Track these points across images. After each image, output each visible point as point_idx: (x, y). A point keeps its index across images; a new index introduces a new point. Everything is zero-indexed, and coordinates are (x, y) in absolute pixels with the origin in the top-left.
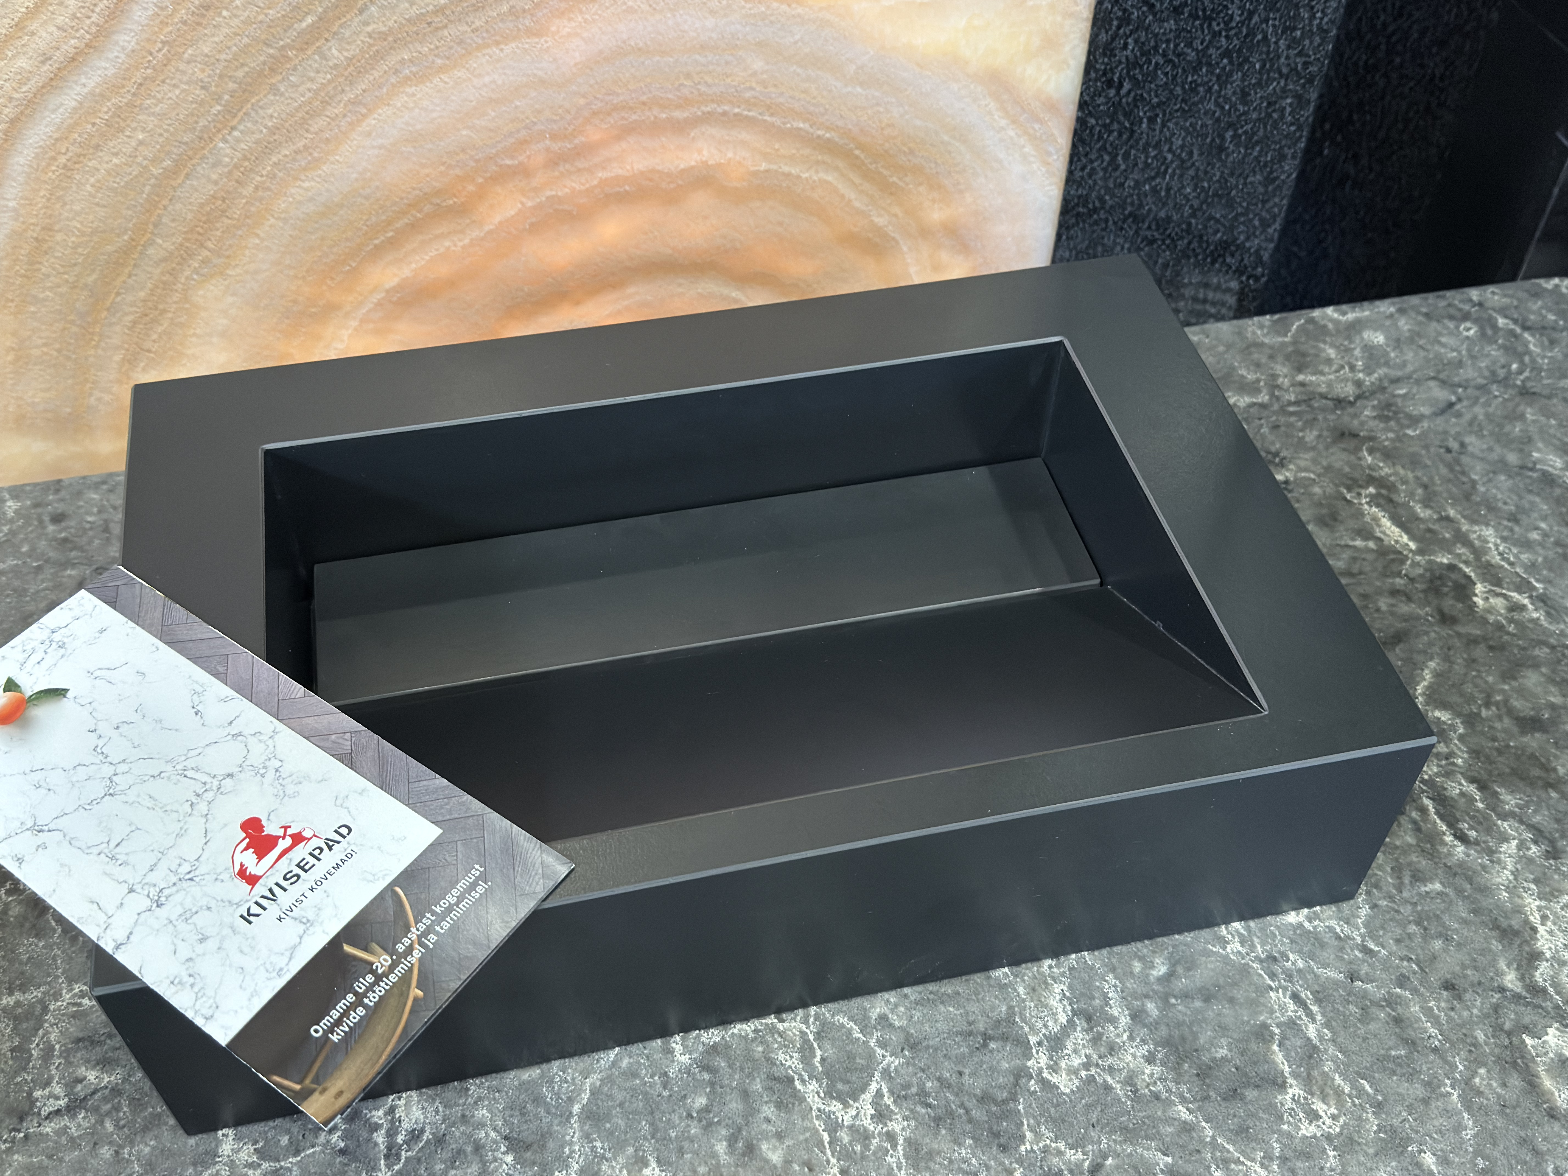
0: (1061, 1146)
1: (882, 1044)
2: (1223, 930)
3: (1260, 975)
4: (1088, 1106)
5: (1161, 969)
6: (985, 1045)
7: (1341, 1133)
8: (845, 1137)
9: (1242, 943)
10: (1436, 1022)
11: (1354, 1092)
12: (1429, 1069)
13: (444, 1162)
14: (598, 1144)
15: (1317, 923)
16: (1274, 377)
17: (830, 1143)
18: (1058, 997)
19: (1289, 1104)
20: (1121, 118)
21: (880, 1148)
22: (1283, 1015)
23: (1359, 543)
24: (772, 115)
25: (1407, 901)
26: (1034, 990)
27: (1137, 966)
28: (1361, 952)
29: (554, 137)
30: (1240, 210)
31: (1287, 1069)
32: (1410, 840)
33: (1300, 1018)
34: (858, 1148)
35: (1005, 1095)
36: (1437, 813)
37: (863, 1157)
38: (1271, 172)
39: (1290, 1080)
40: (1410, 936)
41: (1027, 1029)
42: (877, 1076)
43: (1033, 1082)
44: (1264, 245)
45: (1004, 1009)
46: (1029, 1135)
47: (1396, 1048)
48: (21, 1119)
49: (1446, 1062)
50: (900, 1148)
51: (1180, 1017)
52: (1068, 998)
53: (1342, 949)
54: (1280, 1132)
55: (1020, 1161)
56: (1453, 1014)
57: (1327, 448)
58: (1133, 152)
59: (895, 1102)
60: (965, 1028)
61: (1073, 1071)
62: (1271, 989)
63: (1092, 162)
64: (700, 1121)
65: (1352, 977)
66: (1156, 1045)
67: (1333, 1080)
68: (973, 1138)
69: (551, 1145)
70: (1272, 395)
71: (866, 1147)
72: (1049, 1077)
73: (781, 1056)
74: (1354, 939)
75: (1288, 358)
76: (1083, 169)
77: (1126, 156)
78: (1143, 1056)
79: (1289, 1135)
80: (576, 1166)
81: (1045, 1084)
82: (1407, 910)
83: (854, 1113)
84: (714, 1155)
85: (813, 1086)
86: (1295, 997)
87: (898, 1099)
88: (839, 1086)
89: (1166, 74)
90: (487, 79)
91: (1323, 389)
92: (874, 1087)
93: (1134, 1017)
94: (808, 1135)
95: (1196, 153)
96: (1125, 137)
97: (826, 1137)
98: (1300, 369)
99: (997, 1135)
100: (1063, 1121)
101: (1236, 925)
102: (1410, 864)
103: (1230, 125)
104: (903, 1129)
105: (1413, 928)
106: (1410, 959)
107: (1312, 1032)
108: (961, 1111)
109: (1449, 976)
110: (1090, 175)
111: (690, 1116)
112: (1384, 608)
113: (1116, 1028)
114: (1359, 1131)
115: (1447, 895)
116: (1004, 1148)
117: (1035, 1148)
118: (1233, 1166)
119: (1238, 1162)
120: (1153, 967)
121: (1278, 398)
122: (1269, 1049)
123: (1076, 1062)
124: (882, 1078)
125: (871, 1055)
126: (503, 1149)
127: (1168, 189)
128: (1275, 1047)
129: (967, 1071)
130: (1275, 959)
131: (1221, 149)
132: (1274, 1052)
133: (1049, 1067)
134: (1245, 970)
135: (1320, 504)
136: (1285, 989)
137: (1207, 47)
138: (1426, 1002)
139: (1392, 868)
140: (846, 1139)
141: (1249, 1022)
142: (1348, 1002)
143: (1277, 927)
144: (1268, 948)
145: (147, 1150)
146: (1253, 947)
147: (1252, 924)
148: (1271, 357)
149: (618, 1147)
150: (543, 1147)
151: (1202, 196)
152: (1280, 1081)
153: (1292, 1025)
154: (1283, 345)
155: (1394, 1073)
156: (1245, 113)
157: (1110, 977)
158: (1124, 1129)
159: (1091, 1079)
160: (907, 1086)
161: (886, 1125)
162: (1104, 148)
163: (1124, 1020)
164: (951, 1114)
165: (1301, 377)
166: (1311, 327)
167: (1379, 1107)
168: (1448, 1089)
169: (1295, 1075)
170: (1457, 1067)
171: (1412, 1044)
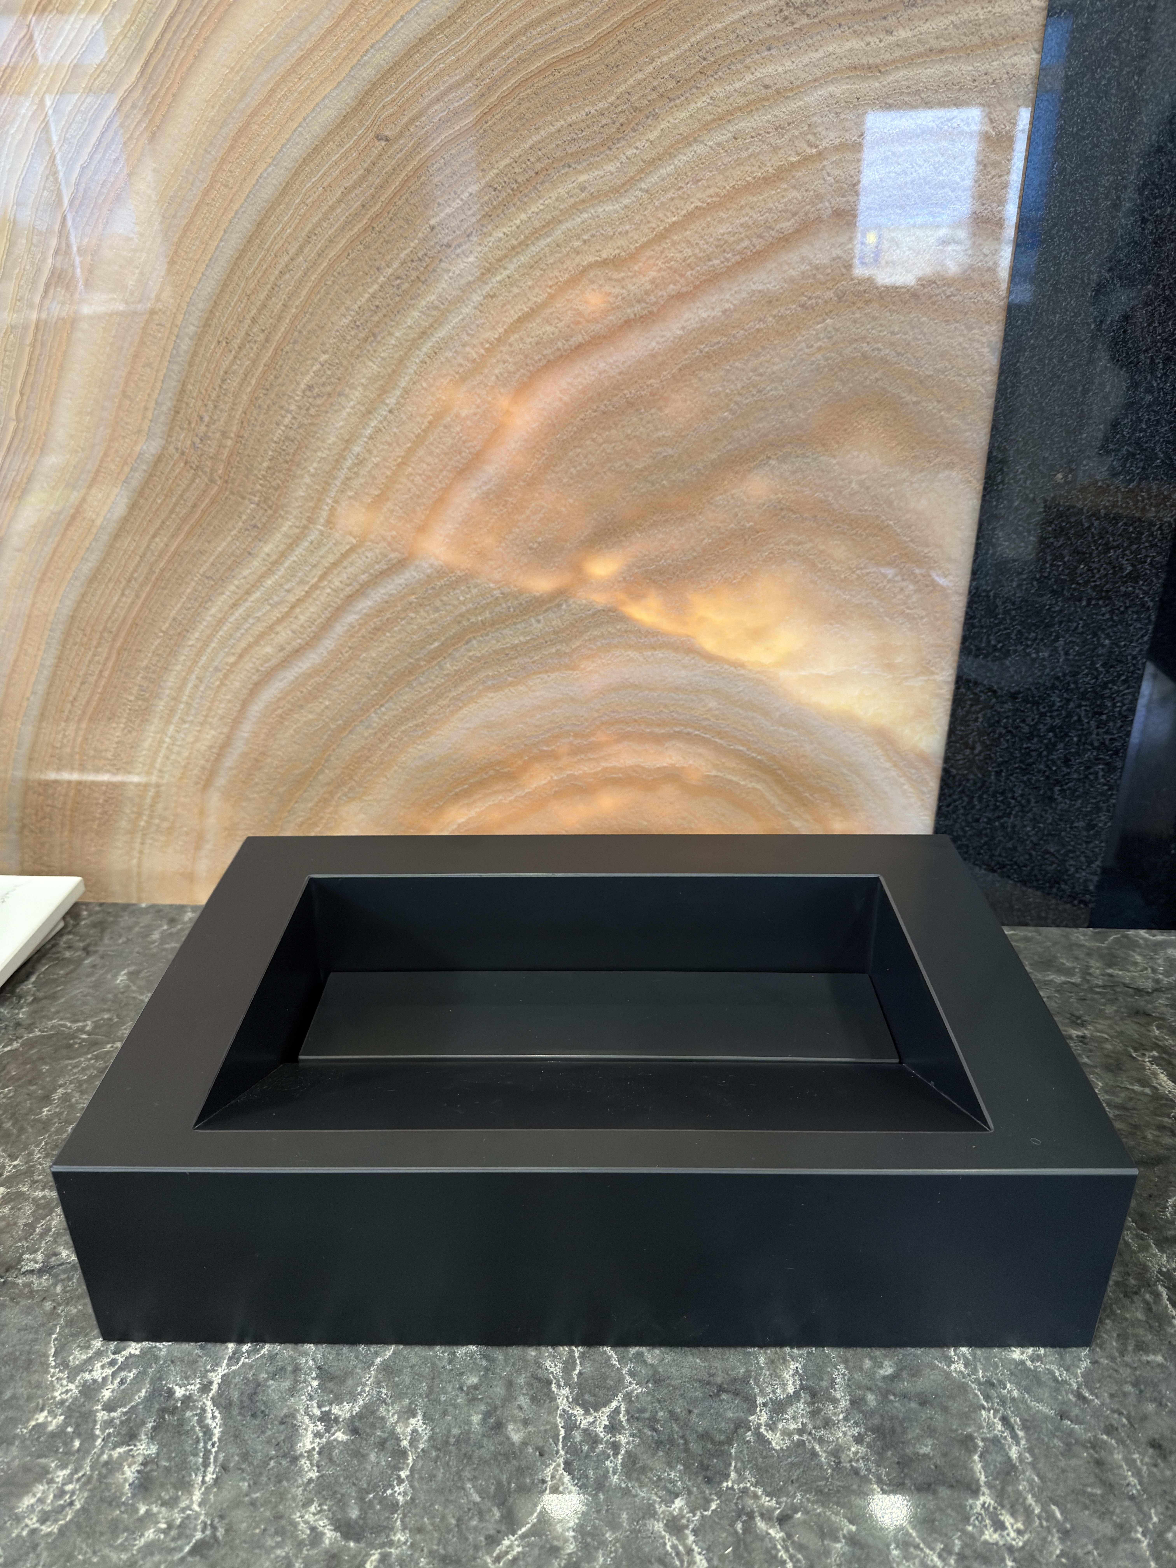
0: (760, 1492)
1: (632, 1374)
2: (952, 1352)
3: (976, 1395)
4: (792, 1465)
5: (888, 1370)
6: (718, 1395)
7: (1023, 1548)
8: (577, 1436)
9: (966, 1366)
10: (1137, 1473)
11: (1044, 1514)
12: (1123, 1513)
13: (267, 1372)
14: (384, 1391)
15: (1038, 1364)
16: (1089, 967)
17: (564, 1438)
18: (791, 1372)
19: (978, 1509)
20: (976, 770)
21: (604, 1452)
22: (990, 1432)
23: (1137, 1088)
24: (721, 738)
25: (1127, 1365)
26: (773, 1362)
27: (867, 1364)
28: (1075, 1396)
29: (576, 736)
30: (1070, 848)
31: (983, 1478)
32: (1140, 1316)
33: (1005, 1438)
34: (586, 1448)
35: (723, 1437)
36: (1169, 1299)
37: (587, 1456)
38: (1091, 820)
39: (984, 1489)
40: (1125, 1394)
41: (757, 1390)
42: (620, 1397)
43: (749, 1433)
44: (1090, 877)
45: (742, 1371)
46: (733, 1475)
47: (1092, 1485)
49: (1140, 1510)
50: (620, 1457)
51: (895, 1411)
52: (800, 1375)
53: (1057, 1390)
54: (964, 1532)
55: (719, 1494)
56: (1155, 1470)
57: (1122, 1019)
58: (985, 796)
59: (628, 1420)
60: (706, 1378)
61: (787, 1433)
62: (984, 1408)
63: (955, 801)
64: (468, 1394)
65: (1063, 1415)
66: (867, 1429)
67: (1025, 1499)
68: (684, 1465)
69: (350, 1382)
70: (1084, 978)
71: (593, 1448)
72: (765, 1433)
73: (548, 1363)
74: (1070, 1385)
75: (1101, 957)
76: (948, 806)
77: (980, 798)
78: (853, 1436)
79: (972, 1536)
80: (361, 1402)
81: (760, 1437)
82: (1126, 1372)
83: (591, 1420)
84: (469, 1423)
85: (566, 1391)
86: (1005, 1420)
87: (631, 1418)
88: (587, 1397)
89: (1007, 741)
90: (537, 694)
91: (1127, 981)
92: (614, 1404)
93: (853, 1402)
94: (548, 1427)
95: (1033, 800)
96: (979, 785)
97: (562, 1432)
98: (1110, 966)
99: (704, 1468)
100: (767, 1471)
101: (964, 1350)
102: (1135, 1335)
103: (1058, 782)
104: (628, 1443)
105: (1129, 1388)
106: (1121, 1414)
107: (1014, 1453)
108: (681, 1442)
109: (1157, 1436)
110: (954, 812)
111: (461, 1389)
112: (1150, 1137)
113: (835, 1408)
114: (1041, 1551)
115: (1166, 1367)
116: (709, 1480)
117: (736, 1487)
118: (912, 1550)
119: (917, 1547)
120: (881, 1367)
121: (1088, 981)
122: (970, 1457)
123: (792, 1426)
124: (623, 1400)
125: (621, 1379)
126: (314, 1375)
127: (1014, 827)
128: (976, 1458)
129: (696, 1411)
130: (992, 1385)
131: (1052, 799)
132: (974, 1461)
133: (767, 1425)
134: (963, 1388)
135: (1108, 1056)
136: (996, 1411)
137: (1036, 724)
138: (1130, 1453)
139: (1118, 1336)
140: (578, 1439)
141: (957, 1430)
142: (1054, 1436)
143: (1001, 1359)
144: (989, 1374)
146: (975, 1371)
147: (979, 1352)
148: (1089, 955)
149: (398, 1396)
150: (343, 1382)
151: (1040, 834)
152: (974, 1487)
153: (996, 1441)
154: (1099, 948)
155: (1086, 1507)
156: (1068, 774)
157: (841, 1367)
158: (819, 1492)
159: (801, 1443)
160: (642, 1410)
161: (614, 1436)
162: (963, 791)
163: (844, 1404)
164: (671, 1442)
165: (1110, 971)
166: (1125, 940)
167: (1065, 1534)
168: (1139, 1536)
169: (988, 1484)
170: (1151, 1518)
171: (1110, 1487)
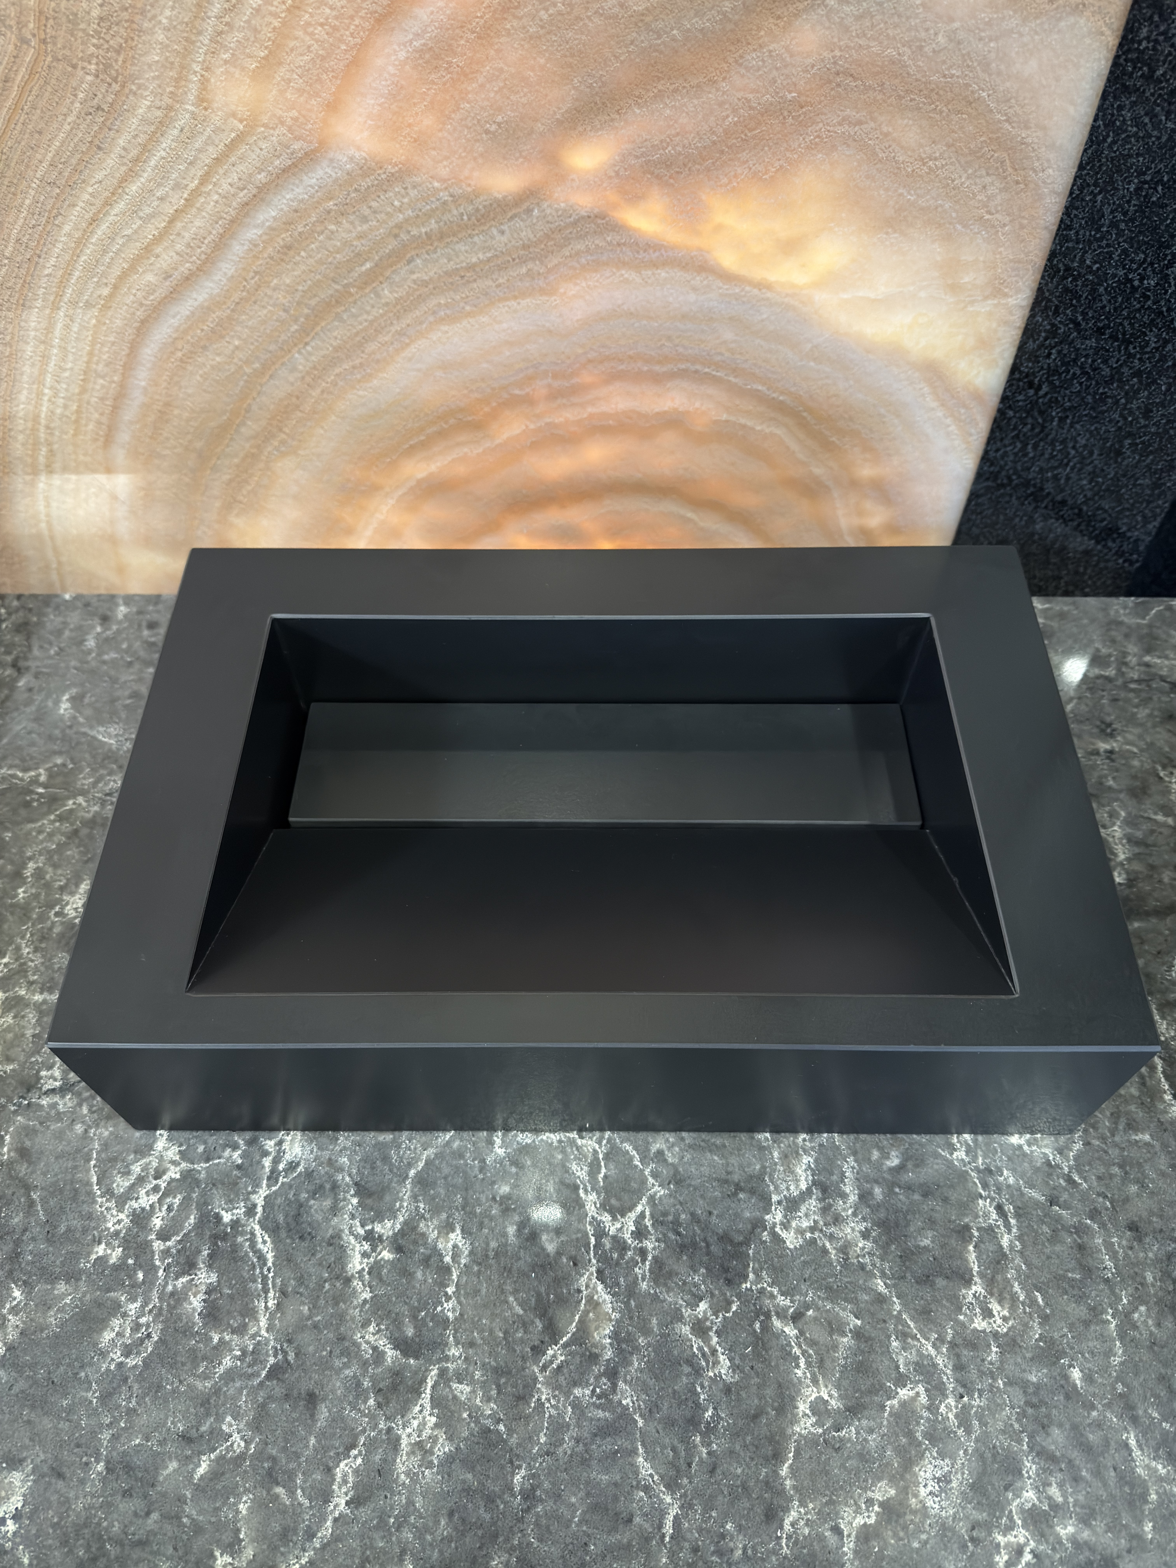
0: (775, 1291)
1: (655, 1175)
2: (955, 1139)
3: (975, 1183)
4: (805, 1263)
5: (894, 1161)
6: (735, 1194)
7: (1007, 1334)
8: (607, 1243)
9: (967, 1153)
10: (1114, 1256)
11: (1027, 1301)
12: (1097, 1296)
13: (308, 1192)
14: (422, 1206)
15: (1034, 1148)
16: (1125, 654)
17: (595, 1246)
18: (804, 1167)
19: (970, 1298)
20: (1036, 414)
21: (632, 1259)
22: (985, 1222)
23: (1160, 818)
24: (735, 377)
25: (1116, 1145)
26: (786, 1156)
27: (875, 1155)
28: (1065, 1181)
29: (555, 376)
30: (1127, 506)
31: (976, 1268)
32: (1134, 1091)
33: (998, 1227)
34: (615, 1256)
35: (741, 1238)
36: (1163, 1072)
37: (618, 1264)
38: (1160, 479)
39: (976, 1279)
40: (1111, 1176)
41: (772, 1188)
42: (644, 1200)
43: (766, 1233)
44: (1143, 537)
45: (758, 1167)
46: (751, 1276)
47: (1073, 1271)
48: (29, 1091)
49: (1113, 1292)
50: (647, 1263)
51: (899, 1205)
52: (812, 1169)
53: (1049, 1175)
54: (957, 1321)
55: (739, 1296)
56: (1130, 1253)
57: (1154, 726)
58: (1042, 444)
59: (653, 1225)
60: (724, 1176)
61: (800, 1232)
62: (981, 1197)
63: (1005, 446)
64: (501, 1204)
65: (1053, 1201)
66: (874, 1224)
67: (1013, 1286)
68: (707, 1269)
69: (387, 1198)
70: (1119, 670)
71: (622, 1256)
72: (780, 1232)
73: (574, 1167)
74: (1062, 1169)
75: (1141, 638)
76: (996, 451)
77: (1035, 446)
78: (861, 1232)
79: (963, 1325)
80: (401, 1219)
81: (775, 1236)
82: (1114, 1153)
83: (619, 1226)
84: (505, 1235)
85: (593, 1197)
86: (999, 1208)
87: (656, 1223)
88: (613, 1201)
89: (1081, 384)
90: (505, 325)
91: (1164, 672)
92: (639, 1208)
93: (862, 1197)
94: (579, 1235)
95: (1096, 452)
96: (1037, 430)
97: (593, 1240)
98: (1149, 651)
99: (726, 1270)
100: (782, 1271)
101: (967, 1136)
102: (1128, 1113)
103: (1130, 434)
104: (654, 1249)
105: (1116, 1170)
106: (1105, 1197)
107: (1005, 1241)
108: (703, 1244)
109: (1136, 1219)
110: (1002, 457)
111: (494, 1199)
112: (1166, 880)
113: (844, 1203)
114: (1022, 1336)
115: (1153, 1146)
116: (729, 1282)
117: (754, 1287)
118: (910, 1340)
119: (914, 1337)
120: (888, 1158)
121: (1123, 674)
122: (966, 1248)
123: (805, 1224)
124: (648, 1203)
125: (644, 1181)
126: (352, 1192)
127: (1068, 478)
128: (971, 1248)
129: (715, 1212)
130: (990, 1172)
131: (1119, 453)
132: (969, 1252)
133: (782, 1224)
134: (963, 1176)
135: (1135, 777)
136: (993, 1199)
137: (1121, 365)
138: (1110, 1236)
139: (1112, 1114)
140: (608, 1246)
141: (954, 1221)
142: (1043, 1222)
143: (1001, 1145)
144: (987, 1161)
145: (106, 1133)
146: (975, 1159)
147: (980, 1138)
148: (1127, 636)
149: (435, 1211)
150: (381, 1198)
151: (1096, 489)
152: (967, 1276)
153: (990, 1232)
154: (1140, 626)
155: (1066, 1293)
156: (1146, 426)
157: (851, 1159)
158: (829, 1288)
159: (813, 1241)
160: (665, 1214)
161: (641, 1242)
162: (1017, 437)
163: (853, 1198)
164: (694, 1245)
165: (1147, 659)
166: (1168, 614)
167: (1045, 1319)
168: (1109, 1317)
169: (981, 1275)
170: (1122, 1300)
171: (1088, 1271)
